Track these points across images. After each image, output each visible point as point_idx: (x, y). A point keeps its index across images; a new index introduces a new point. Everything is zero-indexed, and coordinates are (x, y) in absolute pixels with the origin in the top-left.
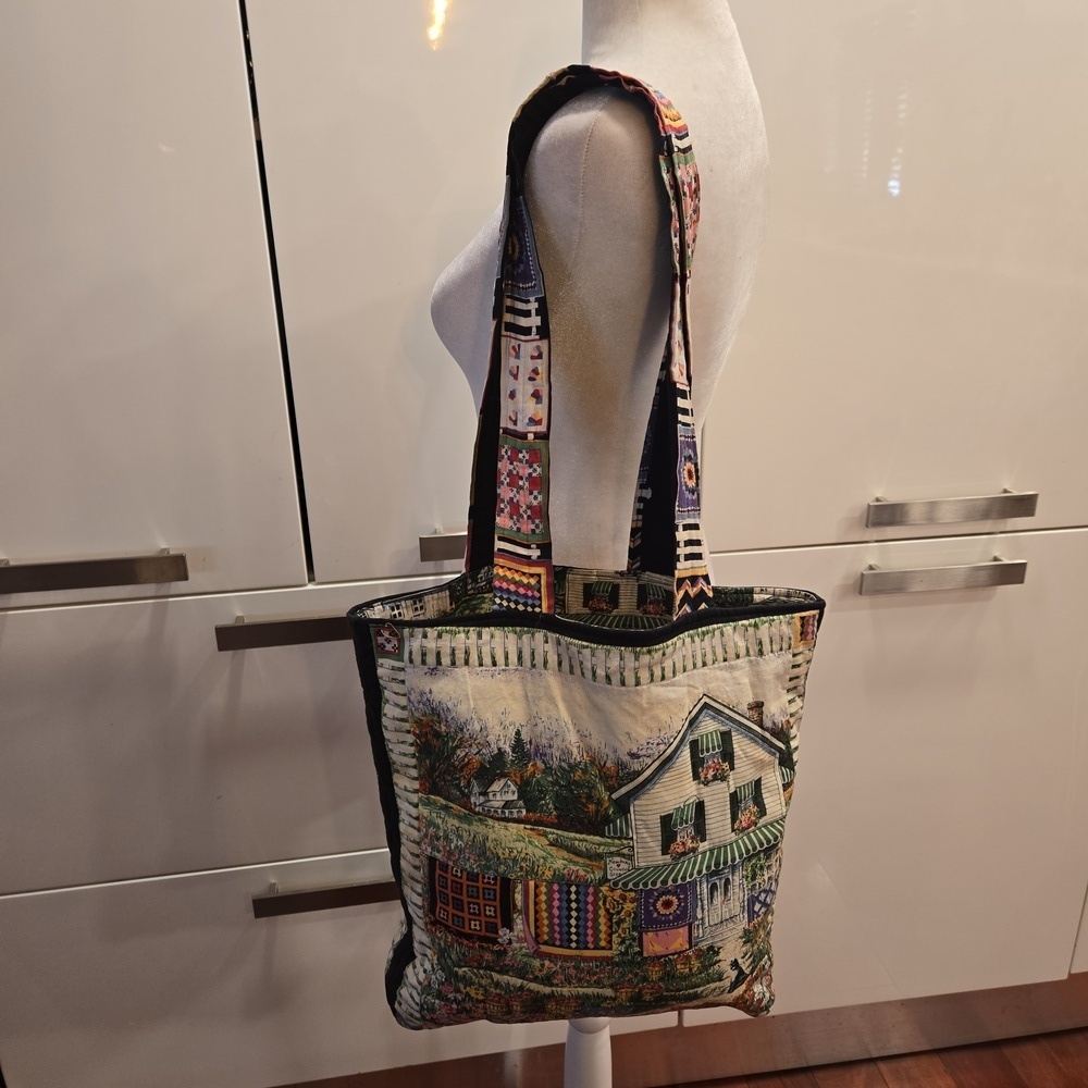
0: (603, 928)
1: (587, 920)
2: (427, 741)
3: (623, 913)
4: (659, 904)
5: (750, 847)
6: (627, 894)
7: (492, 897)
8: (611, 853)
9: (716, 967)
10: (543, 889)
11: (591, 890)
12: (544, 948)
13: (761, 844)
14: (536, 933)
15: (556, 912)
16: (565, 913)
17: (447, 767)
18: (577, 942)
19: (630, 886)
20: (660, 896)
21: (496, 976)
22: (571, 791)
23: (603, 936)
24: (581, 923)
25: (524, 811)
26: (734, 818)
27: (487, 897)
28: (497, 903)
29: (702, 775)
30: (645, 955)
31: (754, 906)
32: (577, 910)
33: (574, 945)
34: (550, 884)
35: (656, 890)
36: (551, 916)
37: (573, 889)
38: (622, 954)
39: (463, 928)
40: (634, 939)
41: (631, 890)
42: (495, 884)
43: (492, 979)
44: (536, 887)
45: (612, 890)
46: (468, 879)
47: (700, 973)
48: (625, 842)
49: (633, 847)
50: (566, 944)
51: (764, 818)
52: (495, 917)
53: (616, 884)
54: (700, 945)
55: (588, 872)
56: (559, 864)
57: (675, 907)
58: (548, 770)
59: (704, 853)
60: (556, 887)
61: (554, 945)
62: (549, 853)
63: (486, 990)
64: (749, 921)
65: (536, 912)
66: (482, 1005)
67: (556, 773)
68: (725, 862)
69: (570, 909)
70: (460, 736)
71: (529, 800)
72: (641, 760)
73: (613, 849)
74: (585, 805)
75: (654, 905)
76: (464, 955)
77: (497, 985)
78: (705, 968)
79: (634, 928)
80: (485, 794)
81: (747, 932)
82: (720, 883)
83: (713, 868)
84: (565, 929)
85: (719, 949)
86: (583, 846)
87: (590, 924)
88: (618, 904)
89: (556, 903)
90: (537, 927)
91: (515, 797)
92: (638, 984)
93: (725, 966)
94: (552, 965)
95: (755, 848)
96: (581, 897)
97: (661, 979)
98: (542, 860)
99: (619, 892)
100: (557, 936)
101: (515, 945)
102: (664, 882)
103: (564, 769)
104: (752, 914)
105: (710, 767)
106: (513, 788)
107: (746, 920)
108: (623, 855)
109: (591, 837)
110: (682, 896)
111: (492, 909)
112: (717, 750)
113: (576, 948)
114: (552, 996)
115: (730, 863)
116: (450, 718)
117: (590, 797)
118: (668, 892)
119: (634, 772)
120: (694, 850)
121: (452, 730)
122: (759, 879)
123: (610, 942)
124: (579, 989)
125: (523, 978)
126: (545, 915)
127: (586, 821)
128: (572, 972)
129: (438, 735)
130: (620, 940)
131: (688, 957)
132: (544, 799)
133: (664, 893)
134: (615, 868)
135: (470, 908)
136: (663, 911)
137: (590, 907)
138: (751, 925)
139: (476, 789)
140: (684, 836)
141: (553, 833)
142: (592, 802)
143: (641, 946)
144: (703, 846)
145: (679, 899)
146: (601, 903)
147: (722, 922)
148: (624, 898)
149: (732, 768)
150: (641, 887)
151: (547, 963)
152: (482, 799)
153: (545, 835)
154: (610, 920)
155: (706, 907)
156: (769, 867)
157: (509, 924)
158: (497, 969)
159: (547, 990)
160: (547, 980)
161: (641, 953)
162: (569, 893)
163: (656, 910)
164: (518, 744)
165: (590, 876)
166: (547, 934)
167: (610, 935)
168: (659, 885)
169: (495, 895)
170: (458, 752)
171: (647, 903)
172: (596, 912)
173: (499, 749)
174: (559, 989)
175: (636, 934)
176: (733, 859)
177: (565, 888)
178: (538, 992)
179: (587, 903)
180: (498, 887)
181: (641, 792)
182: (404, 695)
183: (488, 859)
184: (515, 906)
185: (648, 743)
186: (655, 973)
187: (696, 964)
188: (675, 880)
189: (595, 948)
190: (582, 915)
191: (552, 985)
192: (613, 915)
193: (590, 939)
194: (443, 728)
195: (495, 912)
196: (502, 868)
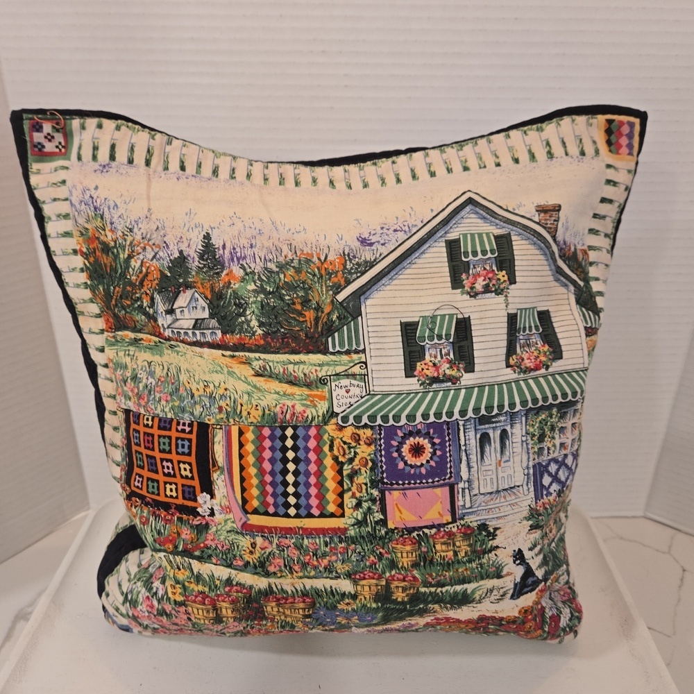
0: (331, 485)
1: (308, 474)
2: (96, 260)
3: (357, 461)
4: (405, 449)
5: (539, 396)
6: (361, 432)
7: (186, 450)
8: (337, 375)
9: (492, 555)
10: (250, 436)
11: (313, 432)
12: (255, 520)
13: (555, 397)
14: (243, 498)
15: (267, 466)
16: (279, 466)
17: (124, 288)
18: (297, 506)
19: (365, 420)
20: (405, 437)
21: (196, 565)
22: (281, 298)
23: (331, 496)
24: (301, 479)
25: (219, 333)
26: (511, 350)
27: (180, 450)
28: (193, 459)
29: (467, 283)
30: (391, 525)
31: (542, 477)
32: (296, 461)
33: (292, 511)
34: (259, 428)
35: (400, 428)
36: (262, 472)
37: (289, 432)
38: (359, 523)
39: (158, 494)
40: (373, 501)
41: (366, 426)
42: (191, 432)
43: (192, 570)
44: (241, 433)
45: (341, 428)
46: (159, 428)
47: (470, 561)
48: (355, 357)
49: (365, 363)
50: (281, 510)
51: (559, 362)
52: (192, 478)
53: (345, 419)
54: (468, 519)
55: (307, 406)
56: (268, 400)
57: (427, 455)
58: (249, 275)
59: (470, 389)
60: (266, 432)
61: (266, 514)
62: (255, 387)
63: (184, 588)
64: (537, 498)
65: (242, 468)
66: (183, 609)
67: (260, 278)
68: (501, 407)
69: (285, 461)
70: (129, 239)
71: (224, 318)
72: (374, 247)
73: (340, 369)
74: (300, 314)
75: (398, 450)
76: (159, 533)
77: (198, 578)
78: (477, 554)
79: (374, 484)
80: (171, 311)
81: (533, 514)
82: (495, 435)
83: (483, 412)
84: (280, 489)
85: (496, 529)
86: (299, 372)
87: (313, 480)
88: (350, 448)
89: (267, 454)
90: (243, 490)
91: (206, 314)
92: (384, 572)
93: (504, 557)
94: (266, 544)
95: (545, 399)
96: (300, 443)
97: (415, 565)
98: (246, 397)
99: (349, 431)
100: (270, 500)
101: (219, 517)
102: (411, 417)
103: (271, 272)
104: (539, 490)
105: (479, 275)
106: (202, 303)
107: (532, 494)
108: (354, 376)
109: (311, 356)
110: (437, 441)
111: (188, 467)
112: (489, 255)
113: (297, 516)
114: (268, 593)
115: (507, 408)
116: (116, 217)
117: (306, 302)
118: (418, 433)
119: (366, 262)
120: (453, 380)
121: (120, 233)
122: (547, 443)
123: (341, 506)
124: (306, 581)
125: (229, 566)
126: (253, 471)
127: (302, 335)
128: (294, 554)
129: (106, 249)
130: (354, 501)
131: (450, 535)
132: (243, 314)
133: (411, 434)
134: (345, 396)
135: (163, 467)
136: (412, 460)
137: (312, 456)
138: (540, 503)
139: (161, 307)
140: (437, 355)
141: (259, 360)
142: (309, 308)
143: (383, 510)
144: (467, 379)
145: (433, 444)
146: (326, 449)
147: (498, 492)
148: (357, 438)
149: (512, 280)
150: (379, 421)
151: (259, 540)
152: (169, 318)
153: (248, 362)
154: (340, 472)
155: (474, 464)
156: (562, 429)
157: (208, 487)
158: (197, 553)
159: (261, 583)
160: (261, 568)
161: (384, 522)
162: (283, 438)
163: (402, 458)
164: (208, 249)
165: (310, 412)
166: (258, 498)
167: (341, 495)
168: (403, 421)
169: (190, 447)
170: (133, 263)
171: (389, 446)
172: (319, 462)
173: (181, 252)
174: (278, 581)
175: (375, 493)
176: (512, 405)
177: (278, 433)
178: (251, 587)
179: (307, 450)
180: (194, 437)
181: (375, 288)
182: (66, 199)
183: (181, 399)
184: (215, 463)
185: (382, 228)
186: (405, 554)
187: (463, 547)
188: (425, 416)
189: (322, 515)
190: (302, 467)
191: (268, 574)
192: (342, 464)
193: (314, 502)
194: (109, 234)
195: (191, 471)
196: (198, 410)
